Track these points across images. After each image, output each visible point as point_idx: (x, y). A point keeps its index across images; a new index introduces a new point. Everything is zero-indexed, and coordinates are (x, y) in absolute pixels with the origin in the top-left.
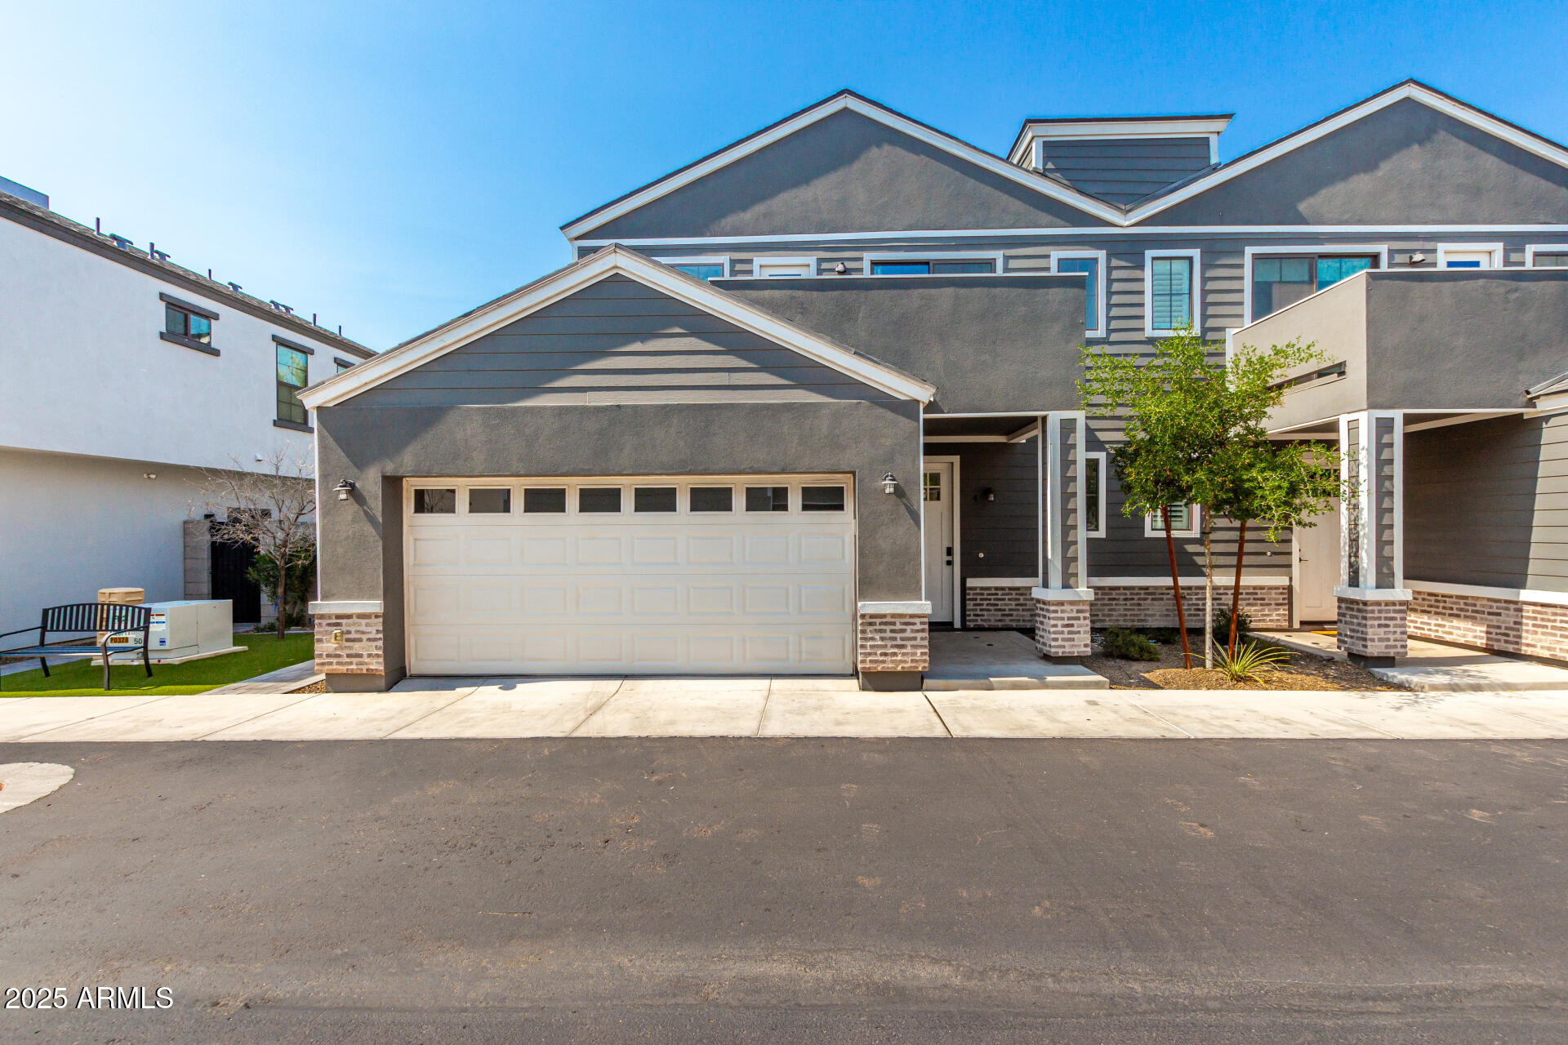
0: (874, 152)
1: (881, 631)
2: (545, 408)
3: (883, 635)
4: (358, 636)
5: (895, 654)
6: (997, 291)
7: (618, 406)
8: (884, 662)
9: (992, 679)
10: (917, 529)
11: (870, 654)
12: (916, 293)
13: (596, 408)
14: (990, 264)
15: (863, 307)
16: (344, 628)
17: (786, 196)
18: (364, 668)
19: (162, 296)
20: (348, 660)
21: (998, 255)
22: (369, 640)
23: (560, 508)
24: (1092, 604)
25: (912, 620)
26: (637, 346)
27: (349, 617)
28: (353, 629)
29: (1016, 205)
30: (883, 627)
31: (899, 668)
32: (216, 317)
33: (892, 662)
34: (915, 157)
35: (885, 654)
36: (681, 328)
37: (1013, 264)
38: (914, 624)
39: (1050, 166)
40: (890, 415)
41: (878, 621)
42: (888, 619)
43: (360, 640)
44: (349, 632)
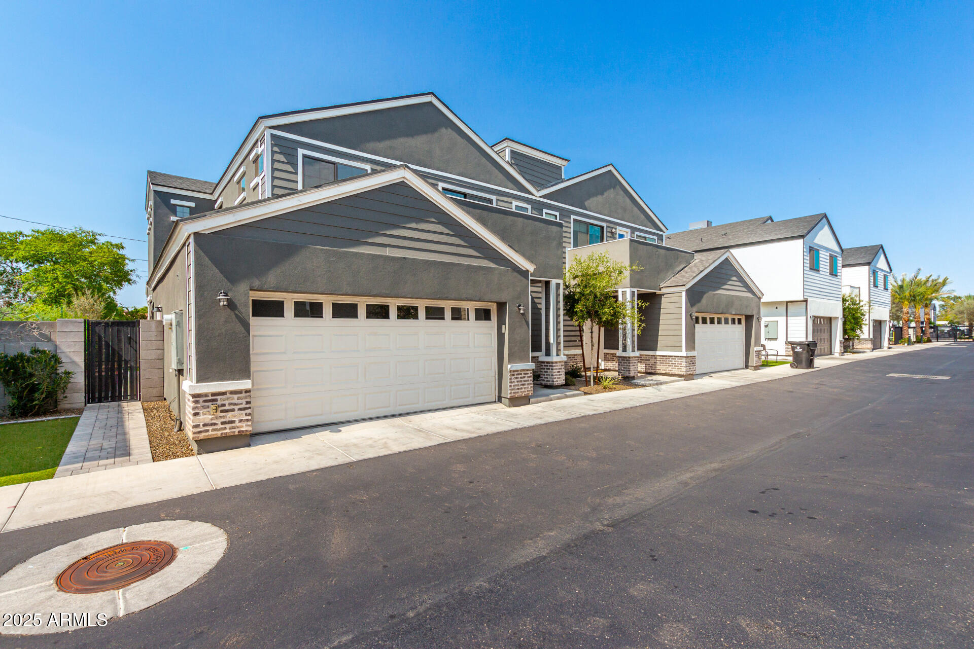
0: (443, 130)
1: (517, 378)
3: (518, 380)
4: (231, 407)
5: (522, 388)
7: (405, 258)
8: (518, 392)
9: (552, 396)
11: (513, 389)
13: (393, 257)
14: (491, 201)
16: (219, 403)
18: (237, 430)
20: (223, 426)
21: (494, 198)
22: (240, 409)
23: (355, 316)
24: (565, 362)
25: (527, 372)
26: (413, 225)
27: (224, 393)
28: (227, 402)
29: (500, 176)
30: (517, 376)
31: (523, 395)
33: (521, 392)
34: (462, 140)
35: (518, 389)
37: (499, 203)
38: (528, 374)
39: (513, 162)
41: (516, 373)
42: (519, 372)
43: (233, 410)
44: (224, 405)
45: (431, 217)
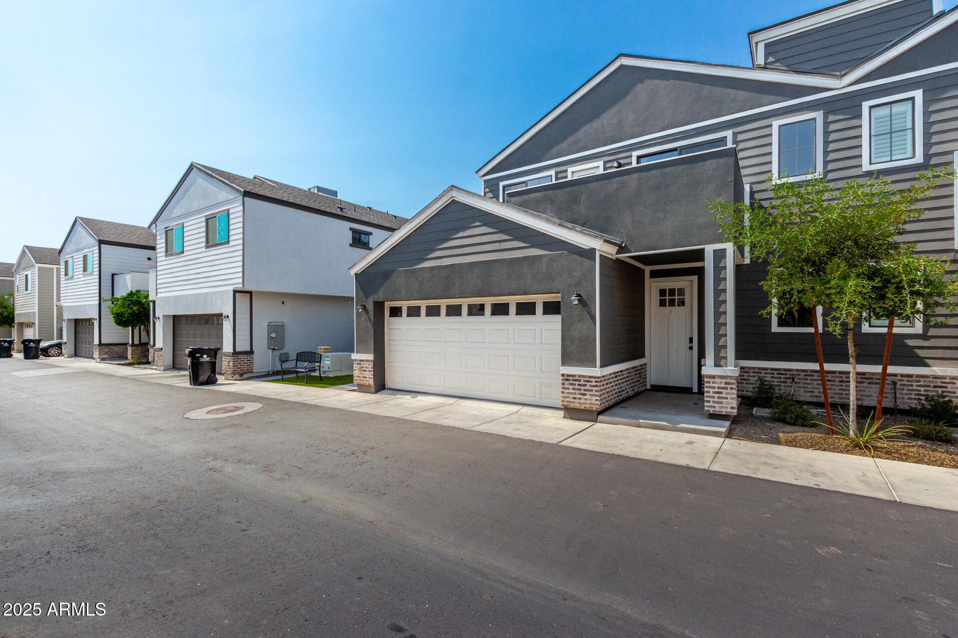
1: (573, 384)
2: (426, 268)
3: (573, 387)
4: (366, 369)
5: (580, 399)
6: (668, 170)
8: (574, 402)
9: (640, 421)
10: (593, 325)
11: (567, 397)
12: (614, 181)
13: (445, 266)
14: (723, 140)
15: (584, 194)
16: (362, 366)
17: (586, 128)
18: (368, 383)
19: (351, 229)
20: (363, 379)
21: (729, 134)
22: (369, 371)
23: (439, 314)
25: (590, 380)
26: (461, 234)
27: (363, 361)
28: (364, 366)
30: (574, 382)
31: (583, 407)
32: (371, 234)
33: (579, 403)
35: (575, 398)
36: (479, 222)
37: (740, 138)
38: (592, 382)
39: (771, 59)
40: (579, 258)
41: (571, 378)
42: (577, 378)
43: (366, 371)
45: (475, 222)
